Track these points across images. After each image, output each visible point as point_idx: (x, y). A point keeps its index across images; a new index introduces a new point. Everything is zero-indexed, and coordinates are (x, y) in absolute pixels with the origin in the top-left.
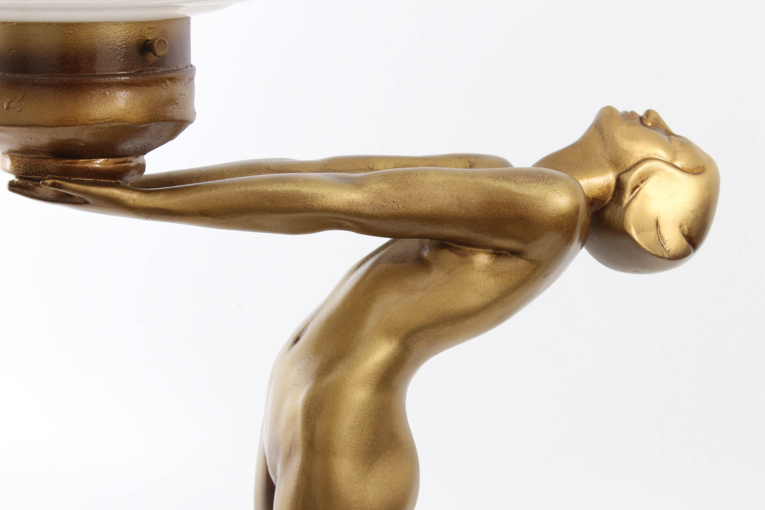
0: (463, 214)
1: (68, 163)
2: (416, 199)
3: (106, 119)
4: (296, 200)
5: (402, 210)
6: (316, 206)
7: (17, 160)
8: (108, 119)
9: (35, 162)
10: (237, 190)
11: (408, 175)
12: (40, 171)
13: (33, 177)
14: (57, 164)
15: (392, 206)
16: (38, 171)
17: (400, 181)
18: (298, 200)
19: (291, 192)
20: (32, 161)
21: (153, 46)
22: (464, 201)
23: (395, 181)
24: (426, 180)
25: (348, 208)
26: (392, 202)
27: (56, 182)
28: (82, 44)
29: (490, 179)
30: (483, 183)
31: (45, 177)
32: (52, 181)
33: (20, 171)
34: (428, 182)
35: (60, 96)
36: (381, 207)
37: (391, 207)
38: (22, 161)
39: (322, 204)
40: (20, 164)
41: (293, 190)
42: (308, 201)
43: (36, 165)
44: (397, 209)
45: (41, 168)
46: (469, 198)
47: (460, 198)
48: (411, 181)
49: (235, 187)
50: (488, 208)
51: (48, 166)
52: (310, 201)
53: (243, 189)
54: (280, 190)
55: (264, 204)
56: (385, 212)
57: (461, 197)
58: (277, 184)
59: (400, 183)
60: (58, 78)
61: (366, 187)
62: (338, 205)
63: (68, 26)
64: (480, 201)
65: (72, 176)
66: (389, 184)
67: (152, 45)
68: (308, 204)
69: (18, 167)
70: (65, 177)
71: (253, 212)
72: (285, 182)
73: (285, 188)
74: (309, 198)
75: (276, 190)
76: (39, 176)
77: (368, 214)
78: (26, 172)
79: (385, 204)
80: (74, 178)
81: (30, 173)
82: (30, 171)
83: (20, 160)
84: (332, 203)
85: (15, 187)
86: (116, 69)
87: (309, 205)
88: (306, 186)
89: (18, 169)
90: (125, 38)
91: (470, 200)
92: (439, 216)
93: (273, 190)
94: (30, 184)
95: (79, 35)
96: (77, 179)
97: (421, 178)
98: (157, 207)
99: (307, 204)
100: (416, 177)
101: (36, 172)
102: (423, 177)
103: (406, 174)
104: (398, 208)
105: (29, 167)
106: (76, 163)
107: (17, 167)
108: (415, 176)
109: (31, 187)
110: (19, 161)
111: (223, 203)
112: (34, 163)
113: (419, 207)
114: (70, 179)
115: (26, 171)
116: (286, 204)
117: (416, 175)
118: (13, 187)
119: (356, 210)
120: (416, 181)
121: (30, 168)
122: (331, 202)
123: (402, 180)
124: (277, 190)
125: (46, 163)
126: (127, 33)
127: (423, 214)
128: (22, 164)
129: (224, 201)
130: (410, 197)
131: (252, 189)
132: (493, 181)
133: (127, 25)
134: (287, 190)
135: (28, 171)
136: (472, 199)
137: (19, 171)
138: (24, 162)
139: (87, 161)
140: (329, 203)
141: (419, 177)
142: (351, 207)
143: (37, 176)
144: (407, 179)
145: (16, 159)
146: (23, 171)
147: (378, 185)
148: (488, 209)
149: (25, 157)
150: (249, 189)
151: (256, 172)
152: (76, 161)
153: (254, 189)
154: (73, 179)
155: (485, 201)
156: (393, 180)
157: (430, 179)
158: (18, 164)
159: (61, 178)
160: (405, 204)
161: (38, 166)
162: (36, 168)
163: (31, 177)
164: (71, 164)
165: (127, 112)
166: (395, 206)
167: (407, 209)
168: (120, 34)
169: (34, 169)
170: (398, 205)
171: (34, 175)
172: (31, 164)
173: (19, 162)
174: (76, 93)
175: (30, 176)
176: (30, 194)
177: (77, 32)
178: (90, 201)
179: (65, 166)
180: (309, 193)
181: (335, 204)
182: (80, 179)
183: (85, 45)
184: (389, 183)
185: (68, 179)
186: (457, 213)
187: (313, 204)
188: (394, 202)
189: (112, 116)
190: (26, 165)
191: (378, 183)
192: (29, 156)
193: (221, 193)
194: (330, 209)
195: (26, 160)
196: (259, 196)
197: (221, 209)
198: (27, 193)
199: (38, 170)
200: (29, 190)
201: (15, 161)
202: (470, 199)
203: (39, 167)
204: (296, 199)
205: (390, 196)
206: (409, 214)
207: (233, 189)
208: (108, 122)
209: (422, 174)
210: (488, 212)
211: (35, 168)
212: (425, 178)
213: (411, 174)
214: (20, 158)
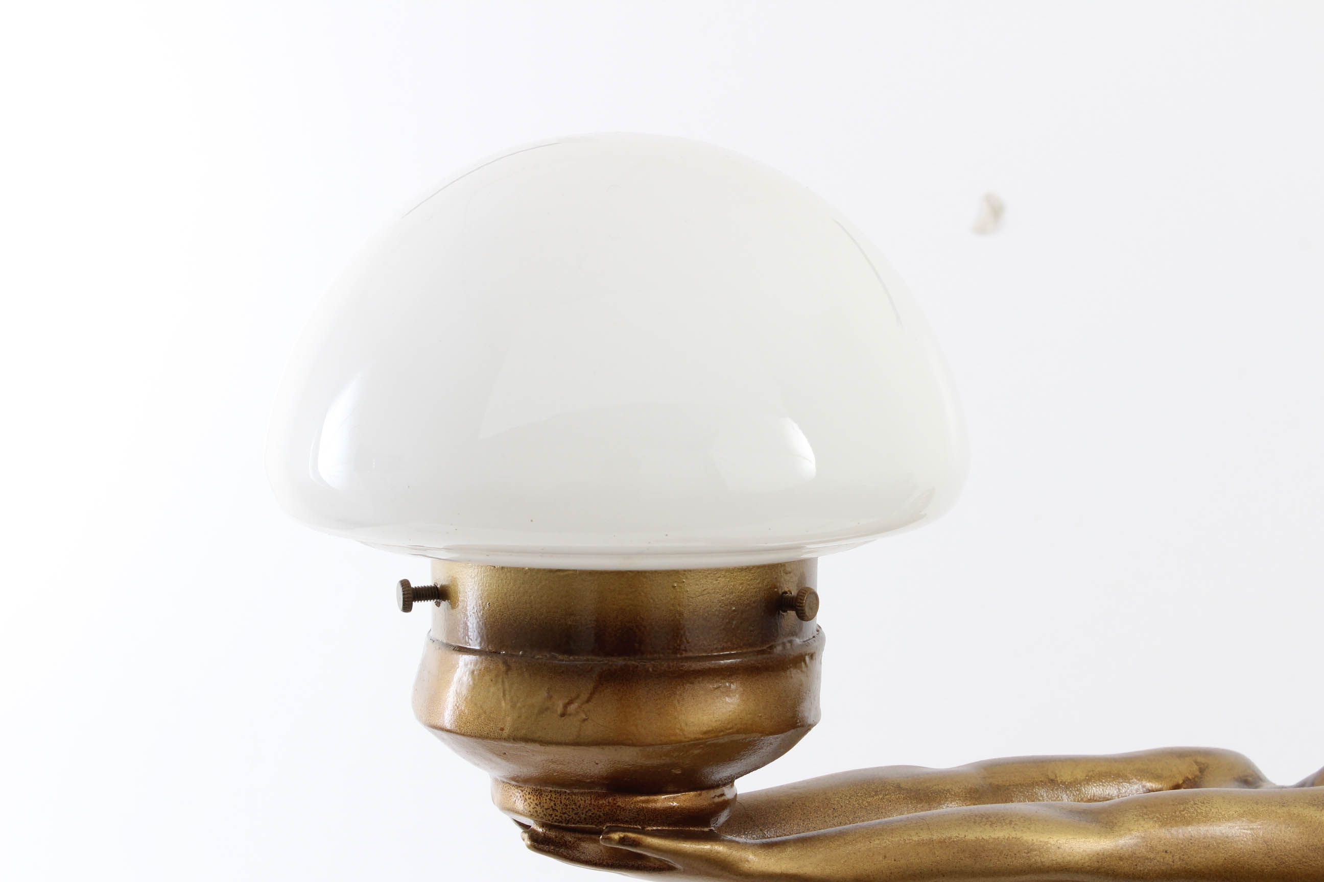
0: (1273, 869)
1: (643, 802)
2: (1200, 845)
3: (727, 729)
4: (1015, 854)
5: (1178, 864)
6: (1047, 864)
7: (549, 797)
8: (730, 729)
9: (585, 801)
10: (916, 838)
11: (1182, 804)
12: (593, 815)
13: (579, 826)
14: (624, 804)
15: (1164, 859)
16: (590, 816)
17: (1172, 816)
18: (1018, 855)
19: (1006, 841)
20: (579, 799)
21: (801, 603)
22: (1275, 847)
23: (1166, 816)
24: (1213, 813)
25: (1096, 864)
26: (1163, 851)
27: (627, 836)
28: (691, 604)
29: (1311, 807)
30: (1302, 814)
31: (601, 827)
32: (622, 835)
33: (556, 816)
34: (1217, 816)
35: (656, 693)
36: (1146, 861)
37: (1162, 860)
38: (559, 799)
39: (1056, 860)
40: (555, 805)
41: (1009, 837)
42: (1036, 855)
43: (587, 806)
44: (1171, 863)
45: (596, 812)
46: (1283, 841)
47: (1268, 842)
48: (1189, 815)
49: (912, 835)
50: (1314, 857)
51: (608, 807)
52: (1038, 855)
53: (925, 836)
54: (988, 838)
55: (962, 862)
56: (1154, 869)
57: (1270, 840)
58: (981, 827)
59: (1173, 819)
60: (653, 662)
61: (1122, 828)
62: (1081, 860)
63: (671, 575)
64: (1301, 846)
65: (648, 823)
66: (1156, 821)
67: (798, 603)
68: (1036, 860)
69: (551, 809)
70: (636, 825)
71: (944, 876)
72: (992, 823)
73: (994, 834)
74: (1036, 850)
75: (980, 838)
76: (592, 824)
77: (1126, 874)
78: (568, 819)
79: (1152, 856)
80: (650, 826)
81: (575, 820)
82: (574, 816)
83: (555, 798)
84: (1072, 857)
85: (543, 844)
86: (742, 645)
87: (1036, 862)
88: (1029, 829)
89: (550, 813)
90: (756, 592)
91: (1284, 844)
92: (1236, 873)
93: (976, 837)
94: (569, 837)
95: (688, 590)
96: (654, 828)
97: (1204, 808)
98: (785, 872)
99: (1034, 860)
100: (1196, 808)
101: (585, 819)
102: (1207, 807)
103: (1179, 804)
104: (1173, 862)
105: (574, 810)
106: (655, 801)
107: (549, 809)
108: (1194, 806)
109: (570, 842)
110: (553, 799)
111: (893, 861)
112: (583, 802)
113: (1206, 859)
114: (643, 828)
115: (567, 816)
116: (999, 860)
117: (1195, 804)
118: (539, 843)
119: (1108, 868)
120: (1197, 816)
121: (575, 812)
122: (1070, 856)
123: (1175, 812)
124: (983, 838)
125: (605, 802)
126: (759, 583)
127: (1211, 870)
128: (560, 804)
129: (896, 859)
130: (1191, 843)
131: (940, 836)
132: (1318, 811)
133: (759, 570)
134: (998, 838)
135: (570, 817)
136: (1288, 843)
137: (553, 816)
138: (563, 801)
139: (671, 798)
140: (1069, 858)
141: (1200, 809)
142: (1101, 863)
143: (587, 824)
144: (1183, 811)
145: (547, 796)
146: (561, 817)
147: (1140, 824)
148: (1314, 859)
149: (565, 792)
150: (936, 836)
151: (881, 793)
152: (655, 797)
153: (944, 836)
154: (649, 828)
155: (1308, 846)
156: (1162, 814)
157: (1218, 810)
158: (552, 804)
159: (631, 828)
160: (1183, 855)
161: (590, 808)
162: (587, 812)
163: (576, 825)
164: (647, 803)
165: (758, 716)
166: (1169, 859)
167: (1187, 864)
168: (749, 585)
169: (583, 814)
170: (1173, 856)
171: (581, 823)
172: (578, 804)
173: (554, 801)
174: (682, 687)
175: (573, 825)
176: (570, 856)
177: (684, 585)
178: (678, 866)
179: (637, 808)
180: (1035, 841)
181: (1077, 858)
182: (659, 828)
183: (697, 605)
184: (1155, 819)
185: (640, 827)
186: (1265, 867)
187: (1043, 860)
188: (1166, 852)
189: (736, 725)
190: (567, 806)
191: (1138, 820)
192: (574, 792)
193: (889, 844)
194: (1070, 868)
195: (567, 797)
196: (954, 848)
197: (891, 873)
198: (565, 854)
199: (590, 814)
200: (569, 849)
201: (546, 800)
202: (1285, 842)
203: (593, 810)
204: (1015, 852)
205: (1160, 842)
206: (1190, 871)
207: (908, 838)
208: (729, 734)
209: (1204, 803)
210: (1314, 863)
211: (584, 812)
212: (1211, 810)
213: (1187, 803)
214: (556, 794)
